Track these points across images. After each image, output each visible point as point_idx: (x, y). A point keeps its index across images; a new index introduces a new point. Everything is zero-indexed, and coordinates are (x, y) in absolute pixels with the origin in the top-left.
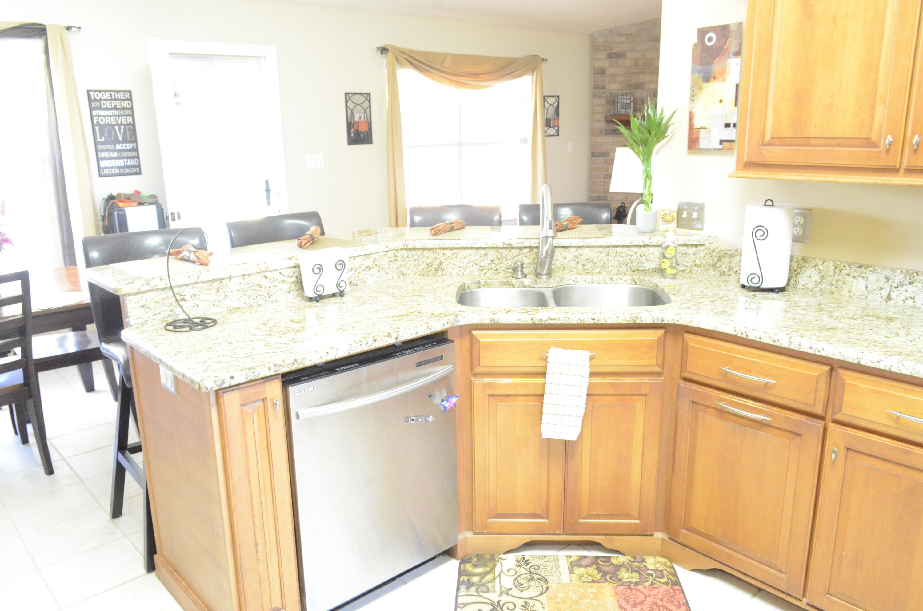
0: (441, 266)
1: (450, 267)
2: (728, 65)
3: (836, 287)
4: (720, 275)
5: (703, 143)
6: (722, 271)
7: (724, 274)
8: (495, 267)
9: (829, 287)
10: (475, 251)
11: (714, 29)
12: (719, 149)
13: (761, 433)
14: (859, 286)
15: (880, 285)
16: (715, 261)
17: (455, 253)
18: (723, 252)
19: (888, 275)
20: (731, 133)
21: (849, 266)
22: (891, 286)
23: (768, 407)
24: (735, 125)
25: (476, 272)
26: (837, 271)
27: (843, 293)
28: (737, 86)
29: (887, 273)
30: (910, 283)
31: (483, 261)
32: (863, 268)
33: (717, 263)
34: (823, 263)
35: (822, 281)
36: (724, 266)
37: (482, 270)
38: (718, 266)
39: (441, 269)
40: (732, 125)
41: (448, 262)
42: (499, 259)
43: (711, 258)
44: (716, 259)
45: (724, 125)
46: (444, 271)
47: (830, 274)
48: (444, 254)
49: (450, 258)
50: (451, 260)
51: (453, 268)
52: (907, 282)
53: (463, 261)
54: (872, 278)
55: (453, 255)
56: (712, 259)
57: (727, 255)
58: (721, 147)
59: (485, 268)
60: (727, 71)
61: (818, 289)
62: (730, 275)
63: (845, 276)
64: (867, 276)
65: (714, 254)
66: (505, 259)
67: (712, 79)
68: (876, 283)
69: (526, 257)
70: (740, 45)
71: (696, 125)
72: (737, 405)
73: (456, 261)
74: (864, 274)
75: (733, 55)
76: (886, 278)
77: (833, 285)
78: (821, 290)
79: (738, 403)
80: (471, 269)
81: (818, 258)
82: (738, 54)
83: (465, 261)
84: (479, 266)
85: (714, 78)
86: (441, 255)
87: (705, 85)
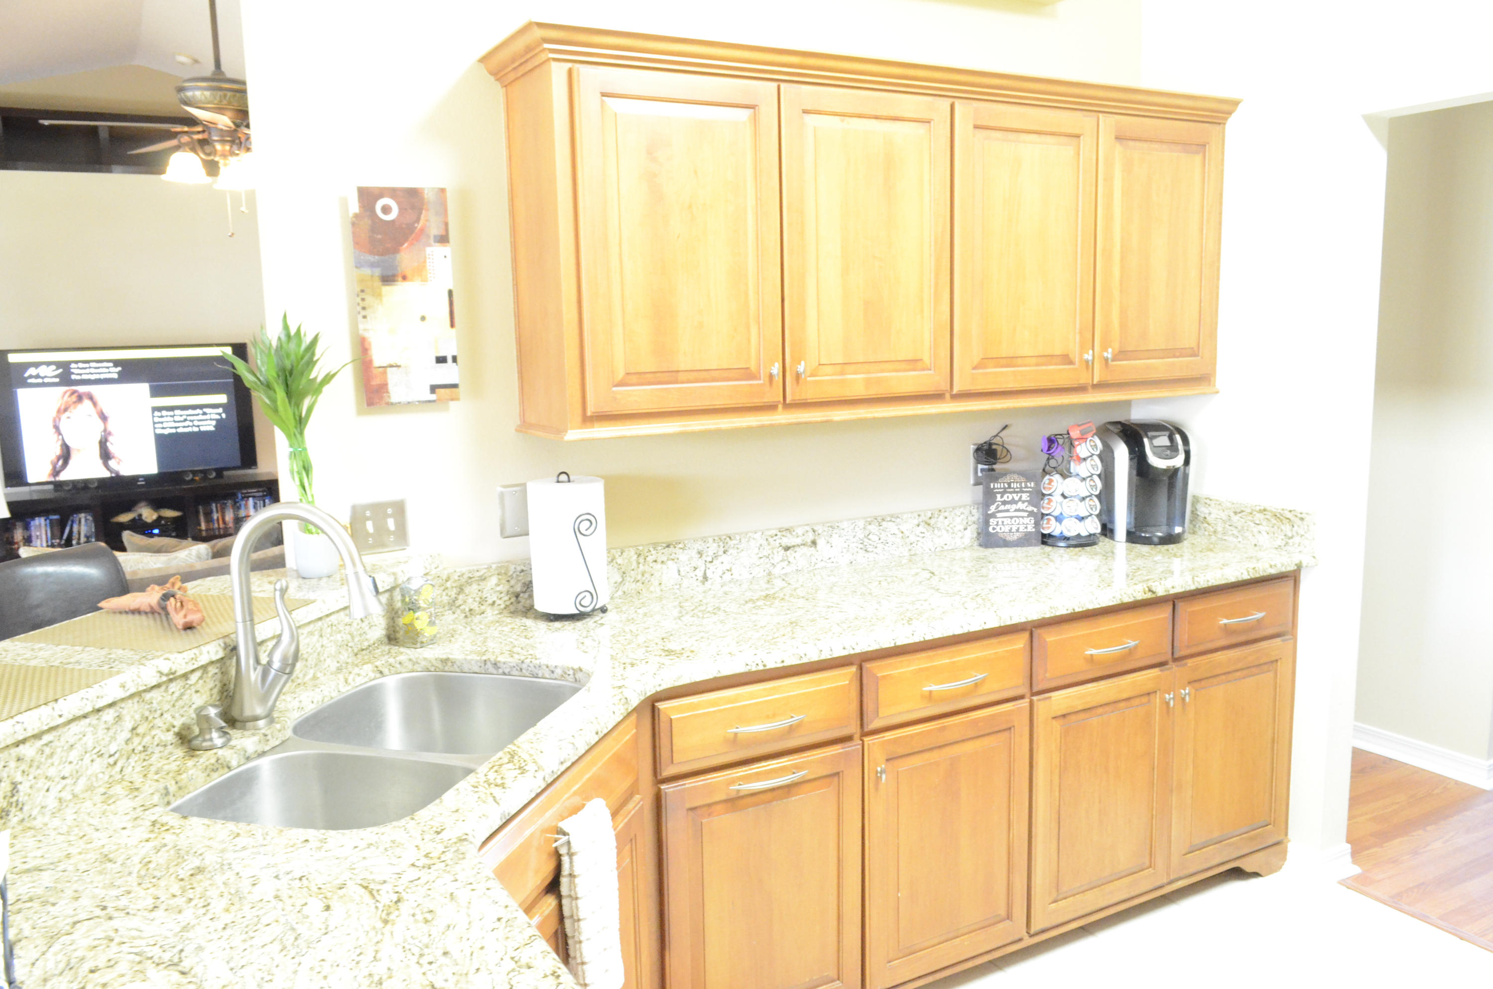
0: (15, 799)
1: (39, 790)
2: (427, 256)
3: (643, 583)
4: (466, 617)
5: (397, 392)
6: (467, 610)
7: (471, 614)
8: (140, 744)
9: (634, 586)
10: (92, 720)
11: (392, 192)
12: (430, 401)
13: (793, 799)
14: (668, 573)
15: (694, 565)
16: (454, 596)
17: (46, 745)
18: (466, 576)
19: (700, 548)
20: (448, 374)
21: (654, 548)
22: (706, 561)
23: (796, 756)
24: (455, 359)
25: (101, 775)
26: (641, 560)
27: (652, 589)
28: (450, 293)
29: (699, 546)
30: (724, 552)
31: (113, 738)
32: (672, 546)
33: (456, 599)
34: (622, 553)
35: (623, 580)
36: (470, 600)
37: (115, 763)
38: (458, 603)
39: (17, 805)
40: (450, 359)
41: (31, 777)
42: (147, 718)
43: (444, 593)
44: (453, 593)
45: (434, 360)
46: (26, 808)
47: (633, 568)
48: (18, 760)
49: (36, 764)
50: (38, 767)
51: (48, 790)
52: (721, 553)
53: (70, 759)
54: (683, 557)
55: (43, 752)
56: (447, 595)
57: (473, 579)
58: (433, 397)
59: (121, 756)
60: (428, 267)
61: (620, 593)
62: (483, 613)
63: (651, 565)
64: (677, 556)
65: (448, 584)
66: (159, 712)
67: (400, 279)
68: (688, 563)
69: (197, 692)
70: (446, 224)
71: (379, 358)
72: (758, 777)
73: (52, 765)
74: (673, 555)
75: (435, 242)
76: (699, 553)
77: (638, 581)
78: (624, 592)
79: (757, 774)
80: (89, 772)
81: (614, 549)
82: (443, 239)
83: (74, 755)
84: (107, 755)
85: (404, 278)
86: (12, 764)
87: (386, 289)
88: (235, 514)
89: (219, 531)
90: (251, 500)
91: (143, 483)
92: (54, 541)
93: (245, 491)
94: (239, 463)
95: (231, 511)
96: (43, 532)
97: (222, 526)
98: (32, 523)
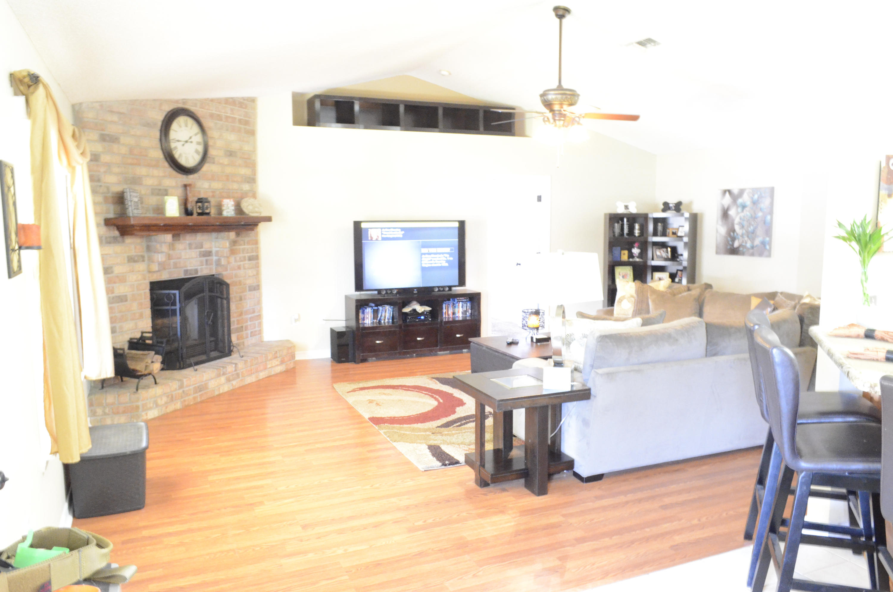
88: (453, 310)
89: (445, 319)
90: (461, 303)
91: (416, 292)
92: (374, 320)
93: (458, 298)
94: (457, 284)
95: (452, 308)
96: (370, 315)
97: (447, 316)
98: (366, 311)
